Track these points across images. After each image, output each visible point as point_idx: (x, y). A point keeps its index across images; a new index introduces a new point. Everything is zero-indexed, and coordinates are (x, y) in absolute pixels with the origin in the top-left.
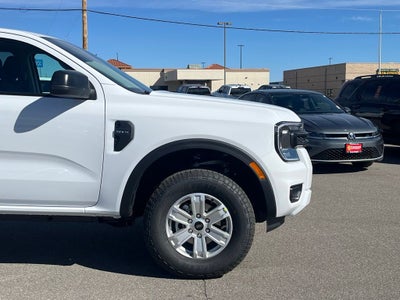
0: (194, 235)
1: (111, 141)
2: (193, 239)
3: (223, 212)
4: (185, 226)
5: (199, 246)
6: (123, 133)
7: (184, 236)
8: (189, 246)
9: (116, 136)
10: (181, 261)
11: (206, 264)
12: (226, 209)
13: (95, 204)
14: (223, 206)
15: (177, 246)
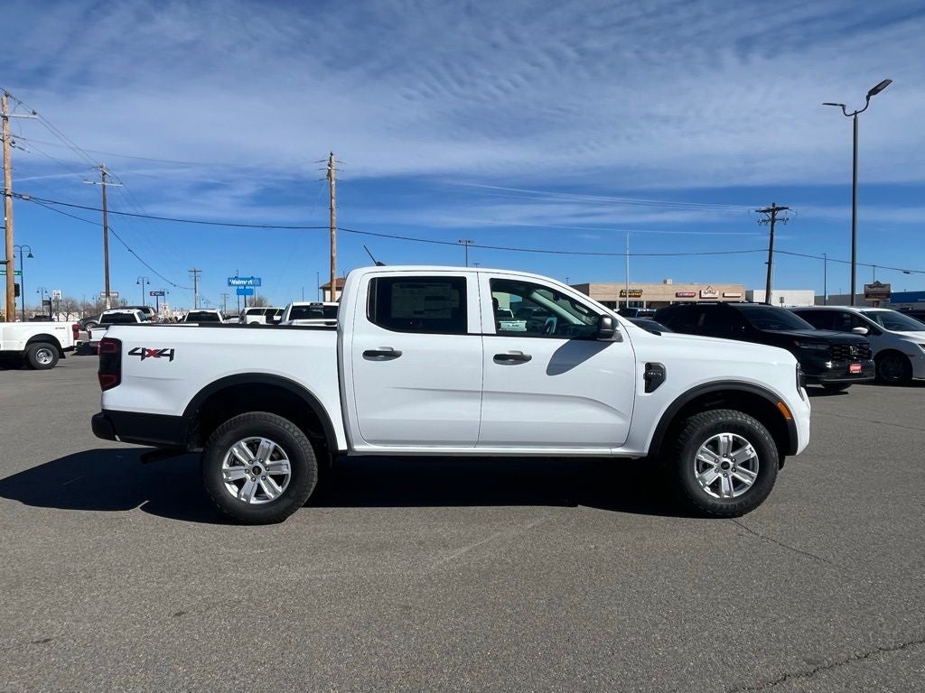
0: (720, 475)
1: (642, 383)
2: (719, 479)
3: (750, 451)
4: (711, 466)
5: (726, 485)
6: (654, 376)
7: (711, 476)
8: (716, 486)
9: (647, 377)
10: (710, 501)
11: (736, 503)
12: (753, 449)
13: (622, 445)
14: (750, 446)
15: (705, 485)
